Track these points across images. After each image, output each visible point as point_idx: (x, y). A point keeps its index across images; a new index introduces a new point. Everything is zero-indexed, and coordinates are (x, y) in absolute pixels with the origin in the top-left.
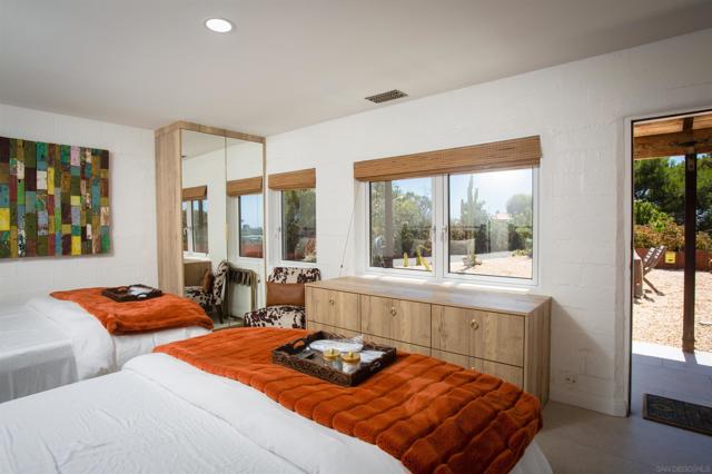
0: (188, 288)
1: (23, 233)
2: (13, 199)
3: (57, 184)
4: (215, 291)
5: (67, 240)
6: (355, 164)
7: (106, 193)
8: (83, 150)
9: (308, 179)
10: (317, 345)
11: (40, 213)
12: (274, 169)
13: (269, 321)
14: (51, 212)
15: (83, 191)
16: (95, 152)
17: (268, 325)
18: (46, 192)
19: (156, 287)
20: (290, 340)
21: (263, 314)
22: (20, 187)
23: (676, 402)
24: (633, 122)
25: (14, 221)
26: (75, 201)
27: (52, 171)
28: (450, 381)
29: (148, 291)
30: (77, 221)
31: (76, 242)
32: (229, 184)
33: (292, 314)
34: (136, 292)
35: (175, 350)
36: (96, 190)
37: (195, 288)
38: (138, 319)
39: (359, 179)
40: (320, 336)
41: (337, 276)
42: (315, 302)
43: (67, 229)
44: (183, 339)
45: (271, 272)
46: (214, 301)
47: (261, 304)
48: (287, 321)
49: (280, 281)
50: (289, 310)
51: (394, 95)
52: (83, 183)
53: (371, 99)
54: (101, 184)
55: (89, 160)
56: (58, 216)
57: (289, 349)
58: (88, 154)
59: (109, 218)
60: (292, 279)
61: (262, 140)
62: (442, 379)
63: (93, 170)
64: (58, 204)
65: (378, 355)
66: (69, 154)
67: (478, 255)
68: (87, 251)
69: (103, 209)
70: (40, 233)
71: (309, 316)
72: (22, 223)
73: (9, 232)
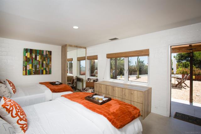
0: (68, 82)
1: (34, 69)
2: (32, 62)
3: (41, 59)
4: (74, 83)
5: (42, 71)
6: (107, 54)
7: (51, 61)
8: (46, 51)
9: (96, 57)
10: (95, 96)
11: (37, 65)
12: (88, 55)
13: (86, 91)
14: (40, 65)
15: (46, 60)
16: (49, 52)
17: (86, 92)
18: (39, 60)
19: (61, 82)
20: (89, 95)
21: (85, 89)
22: (34, 59)
23: (183, 114)
24: (171, 46)
25: (32, 67)
26: (44, 62)
27: (40, 56)
28: (121, 105)
29: (59, 83)
30: (45, 67)
31: (44, 71)
32: (78, 58)
33: (91, 89)
34: (57, 83)
35: (65, 96)
36: (49, 60)
37: (69, 82)
38: (58, 89)
39: (108, 57)
40: (96, 94)
41: (102, 81)
42: (96, 87)
43: (42, 69)
44: (67, 94)
45: (87, 79)
46: (74, 85)
47: (85, 86)
48: (90, 91)
49: (89, 81)
50: (91, 88)
51: (115, 39)
52: (46, 59)
53: (110, 40)
54: (50, 58)
55: (47, 53)
56: (41, 66)
57: (89, 97)
58: (47, 52)
59: (51, 66)
60: (92, 81)
61: (85, 48)
62: (120, 104)
63: (48, 56)
64: (41, 63)
65: (107, 99)
66: (43, 52)
67: (139, 75)
68: (46, 73)
69: (50, 64)
70: (37, 69)
71: (95, 90)
72: (34, 67)
73: (31, 69)
